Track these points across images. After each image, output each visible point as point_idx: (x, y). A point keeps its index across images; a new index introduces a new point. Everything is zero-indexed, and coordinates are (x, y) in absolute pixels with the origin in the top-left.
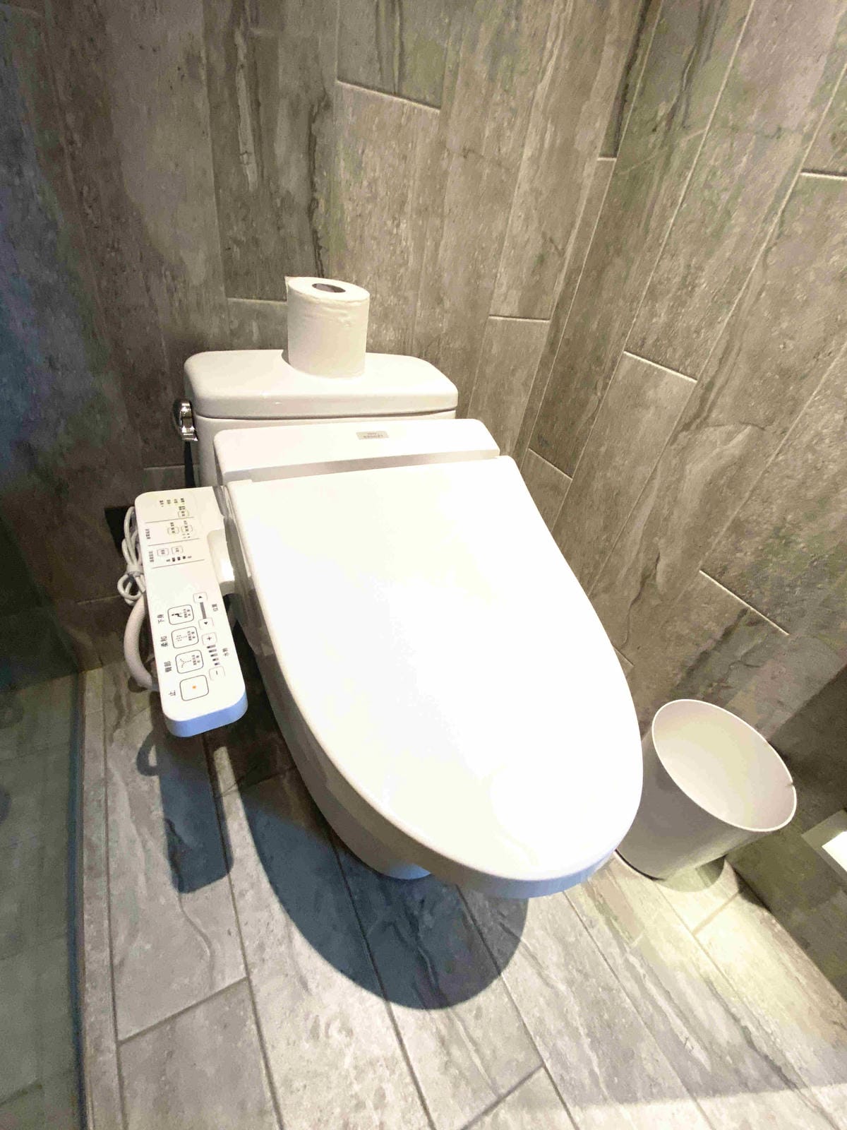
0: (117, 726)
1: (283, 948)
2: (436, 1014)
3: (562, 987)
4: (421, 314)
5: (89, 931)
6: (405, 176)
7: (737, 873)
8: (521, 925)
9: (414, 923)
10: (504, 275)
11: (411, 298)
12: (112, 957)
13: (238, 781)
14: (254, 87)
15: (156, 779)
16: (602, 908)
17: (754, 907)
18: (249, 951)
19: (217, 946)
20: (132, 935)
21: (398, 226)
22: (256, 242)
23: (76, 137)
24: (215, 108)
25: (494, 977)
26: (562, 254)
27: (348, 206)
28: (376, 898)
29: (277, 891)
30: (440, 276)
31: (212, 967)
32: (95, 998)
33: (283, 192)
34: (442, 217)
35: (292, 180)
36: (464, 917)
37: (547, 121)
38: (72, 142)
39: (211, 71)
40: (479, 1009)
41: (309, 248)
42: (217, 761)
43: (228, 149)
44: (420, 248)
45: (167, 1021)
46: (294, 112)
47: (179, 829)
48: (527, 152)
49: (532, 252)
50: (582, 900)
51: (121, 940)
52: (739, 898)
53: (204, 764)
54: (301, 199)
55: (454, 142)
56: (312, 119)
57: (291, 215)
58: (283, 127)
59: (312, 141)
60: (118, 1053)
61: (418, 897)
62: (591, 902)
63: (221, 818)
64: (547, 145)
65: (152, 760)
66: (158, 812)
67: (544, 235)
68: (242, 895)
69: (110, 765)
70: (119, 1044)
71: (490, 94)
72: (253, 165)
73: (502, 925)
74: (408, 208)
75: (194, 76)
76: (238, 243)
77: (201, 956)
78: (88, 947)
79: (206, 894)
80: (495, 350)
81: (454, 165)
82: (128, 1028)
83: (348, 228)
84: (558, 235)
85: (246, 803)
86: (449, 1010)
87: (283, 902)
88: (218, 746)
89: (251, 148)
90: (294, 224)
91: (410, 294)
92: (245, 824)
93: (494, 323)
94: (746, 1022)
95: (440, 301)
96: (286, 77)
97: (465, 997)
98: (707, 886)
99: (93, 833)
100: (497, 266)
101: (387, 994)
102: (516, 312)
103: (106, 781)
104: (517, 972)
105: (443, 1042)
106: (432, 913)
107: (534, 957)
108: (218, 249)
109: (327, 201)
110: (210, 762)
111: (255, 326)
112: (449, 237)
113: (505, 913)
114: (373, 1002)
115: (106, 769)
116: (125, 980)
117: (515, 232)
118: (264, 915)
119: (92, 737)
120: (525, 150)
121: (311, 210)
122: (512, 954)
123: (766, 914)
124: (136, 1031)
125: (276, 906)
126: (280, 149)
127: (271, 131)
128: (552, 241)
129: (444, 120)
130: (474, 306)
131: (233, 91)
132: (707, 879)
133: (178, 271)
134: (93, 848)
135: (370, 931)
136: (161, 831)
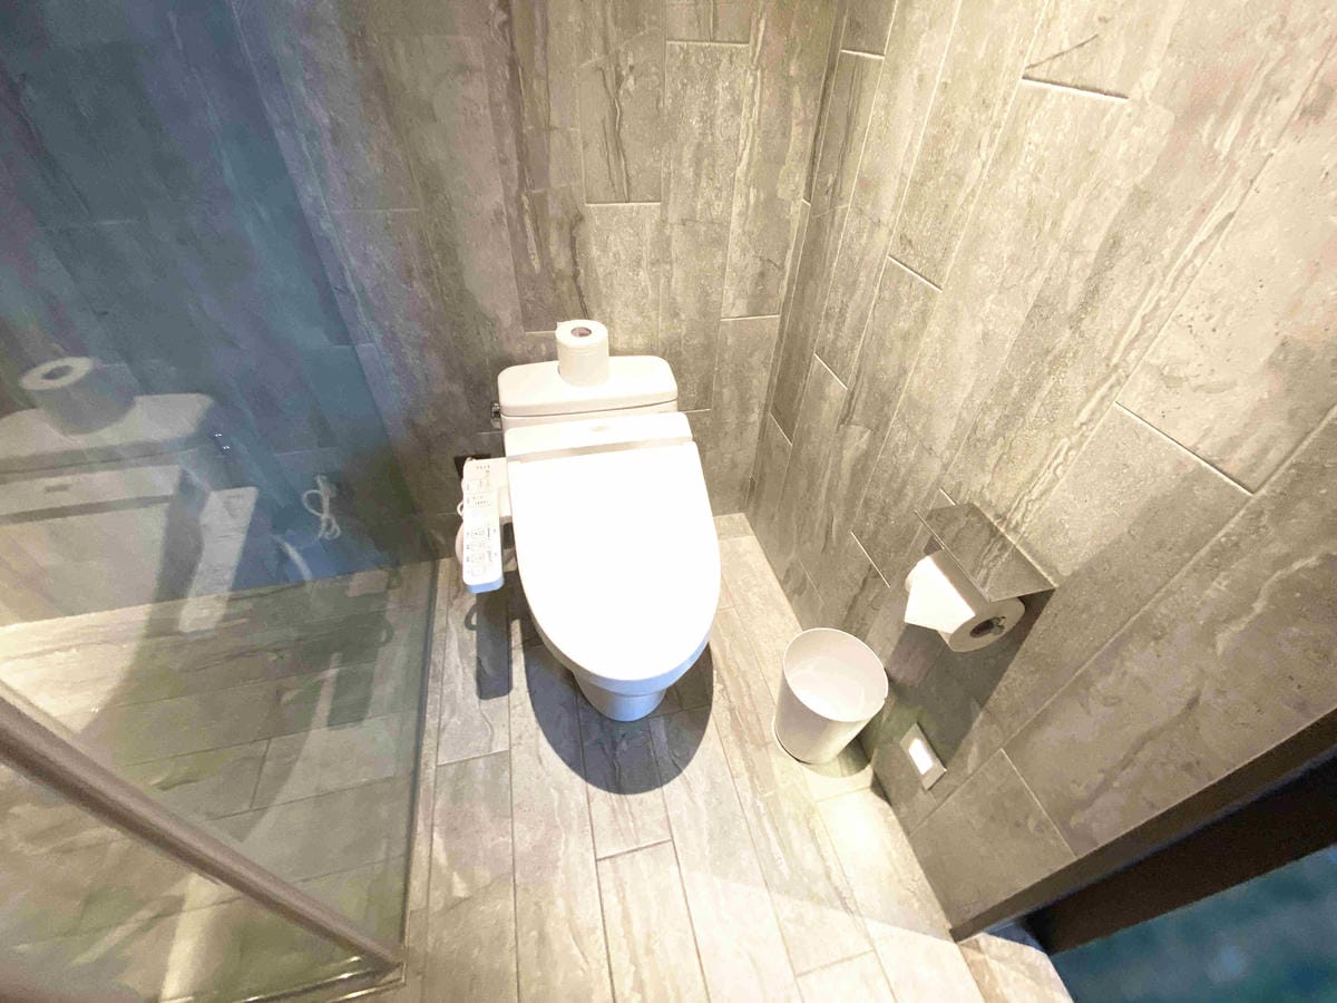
0: (455, 597)
1: (532, 741)
2: (614, 796)
3: (701, 804)
4: (662, 326)
5: (430, 708)
6: (639, 245)
7: (875, 775)
8: (687, 762)
9: (614, 745)
10: (729, 292)
11: (654, 317)
12: (439, 724)
13: (523, 643)
14: (535, 221)
15: (474, 632)
16: (750, 769)
17: (878, 799)
18: (513, 737)
19: (496, 731)
20: (453, 713)
21: (638, 275)
22: (541, 299)
23: (439, 263)
24: (513, 236)
25: (657, 787)
26: (782, 268)
27: (600, 270)
28: (595, 727)
29: (535, 709)
30: (674, 299)
31: (491, 740)
32: (428, 743)
33: (557, 271)
34: (671, 263)
35: (562, 262)
36: (649, 750)
37: (749, 187)
38: (437, 267)
39: (509, 218)
40: (641, 801)
41: (575, 298)
42: (513, 628)
43: (521, 254)
44: (656, 285)
45: (464, 761)
46: (560, 227)
47: (485, 663)
48: (735, 210)
49: (754, 269)
50: (737, 760)
51: (445, 716)
52: (869, 790)
53: (505, 629)
54: (569, 271)
55: (673, 217)
56: (572, 228)
57: (562, 281)
58: (554, 237)
59: (573, 240)
60: (436, 771)
61: (621, 732)
62: (743, 763)
63: (510, 662)
64: (752, 201)
65: (474, 621)
66: (474, 653)
67: (761, 258)
68: (515, 707)
69: (450, 621)
70: (437, 766)
71: (697, 184)
72: (537, 260)
73: (673, 761)
74: (644, 263)
75: (501, 223)
76: (531, 302)
77: (487, 735)
78: (428, 716)
79: (494, 702)
80: (730, 341)
81: (676, 233)
82: (443, 760)
83: (601, 282)
84: (774, 256)
85: (526, 658)
86: (623, 796)
87: (537, 715)
88: (514, 619)
89: (535, 251)
90: (564, 287)
91: (653, 314)
92: (523, 669)
93: (726, 324)
94: (831, 863)
95: (677, 315)
96: (554, 210)
97: (635, 792)
98: (843, 776)
99: (436, 657)
100: (722, 285)
101: (587, 778)
102: (744, 312)
103: (446, 629)
104: (674, 788)
105: (614, 811)
106: (628, 743)
107: (688, 783)
108: (518, 308)
109: (586, 270)
110: (508, 627)
111: (543, 347)
112: (678, 273)
113: (678, 754)
114: (578, 780)
115: (447, 623)
116: (445, 736)
117: (734, 261)
118: (525, 721)
119: (440, 602)
120: (734, 208)
121: (575, 276)
122: (674, 777)
123: (886, 805)
124: (446, 762)
125: (533, 718)
126: (553, 249)
127: (547, 238)
128: (769, 261)
129: (665, 206)
130: (704, 314)
131: (523, 226)
132: (846, 772)
133: (495, 321)
134: (435, 665)
135: (586, 744)
136: (474, 664)
